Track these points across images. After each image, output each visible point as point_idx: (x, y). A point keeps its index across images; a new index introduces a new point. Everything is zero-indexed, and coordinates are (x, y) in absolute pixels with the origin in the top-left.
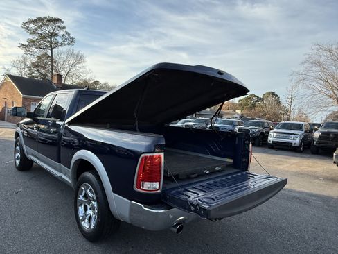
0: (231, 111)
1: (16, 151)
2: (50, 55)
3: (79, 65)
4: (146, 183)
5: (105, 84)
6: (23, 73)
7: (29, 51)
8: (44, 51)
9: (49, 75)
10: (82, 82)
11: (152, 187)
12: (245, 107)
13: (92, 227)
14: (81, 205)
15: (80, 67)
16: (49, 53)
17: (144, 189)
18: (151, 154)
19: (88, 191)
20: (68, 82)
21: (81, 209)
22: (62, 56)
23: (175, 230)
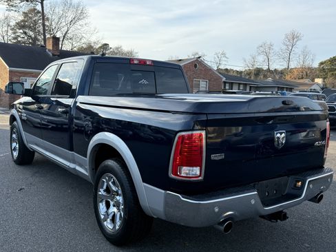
0: (307, 81)
1: (12, 140)
2: (40, 10)
3: (80, 22)
4: (184, 168)
5: (117, 48)
6: (6, 38)
7: (12, 6)
8: (31, 6)
9: (41, 38)
10: (84, 46)
11: (192, 172)
12: (329, 74)
13: (117, 227)
14: (101, 202)
15: (81, 25)
16: (39, 8)
17: (182, 175)
18: (190, 133)
19: (110, 183)
20: (66, 46)
21: (102, 207)
22: (57, 10)
23: (222, 228)
